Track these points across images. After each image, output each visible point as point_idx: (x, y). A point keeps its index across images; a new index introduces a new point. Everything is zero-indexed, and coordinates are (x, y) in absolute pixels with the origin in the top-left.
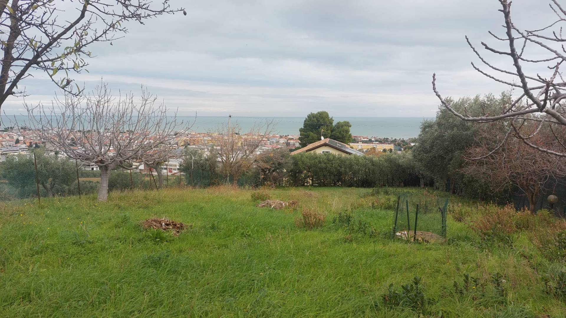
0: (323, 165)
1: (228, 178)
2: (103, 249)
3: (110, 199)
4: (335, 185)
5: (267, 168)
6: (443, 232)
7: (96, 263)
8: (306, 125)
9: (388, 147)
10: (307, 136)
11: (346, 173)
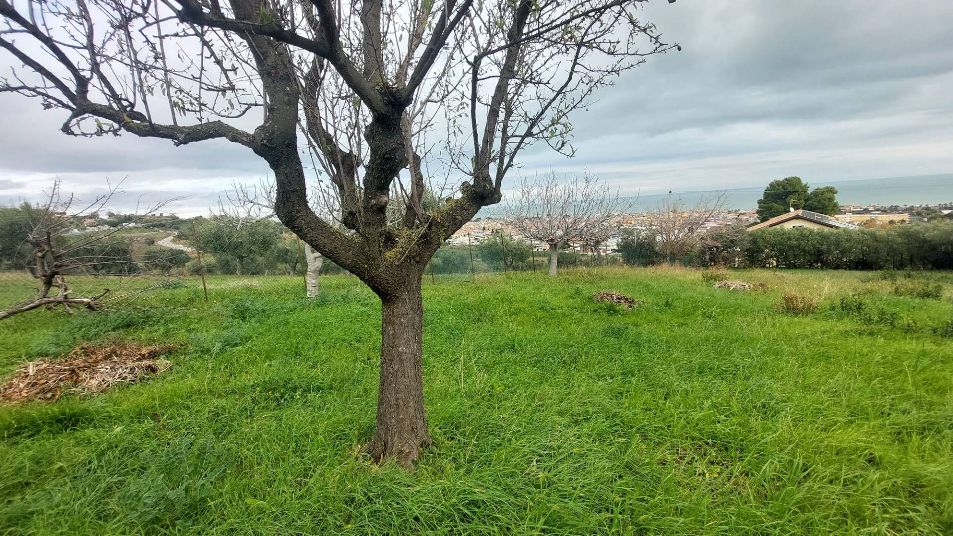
1: (668, 258)
3: (559, 274)
4: (811, 267)
5: (716, 247)
8: (767, 194)
9: (897, 217)
10: (770, 209)
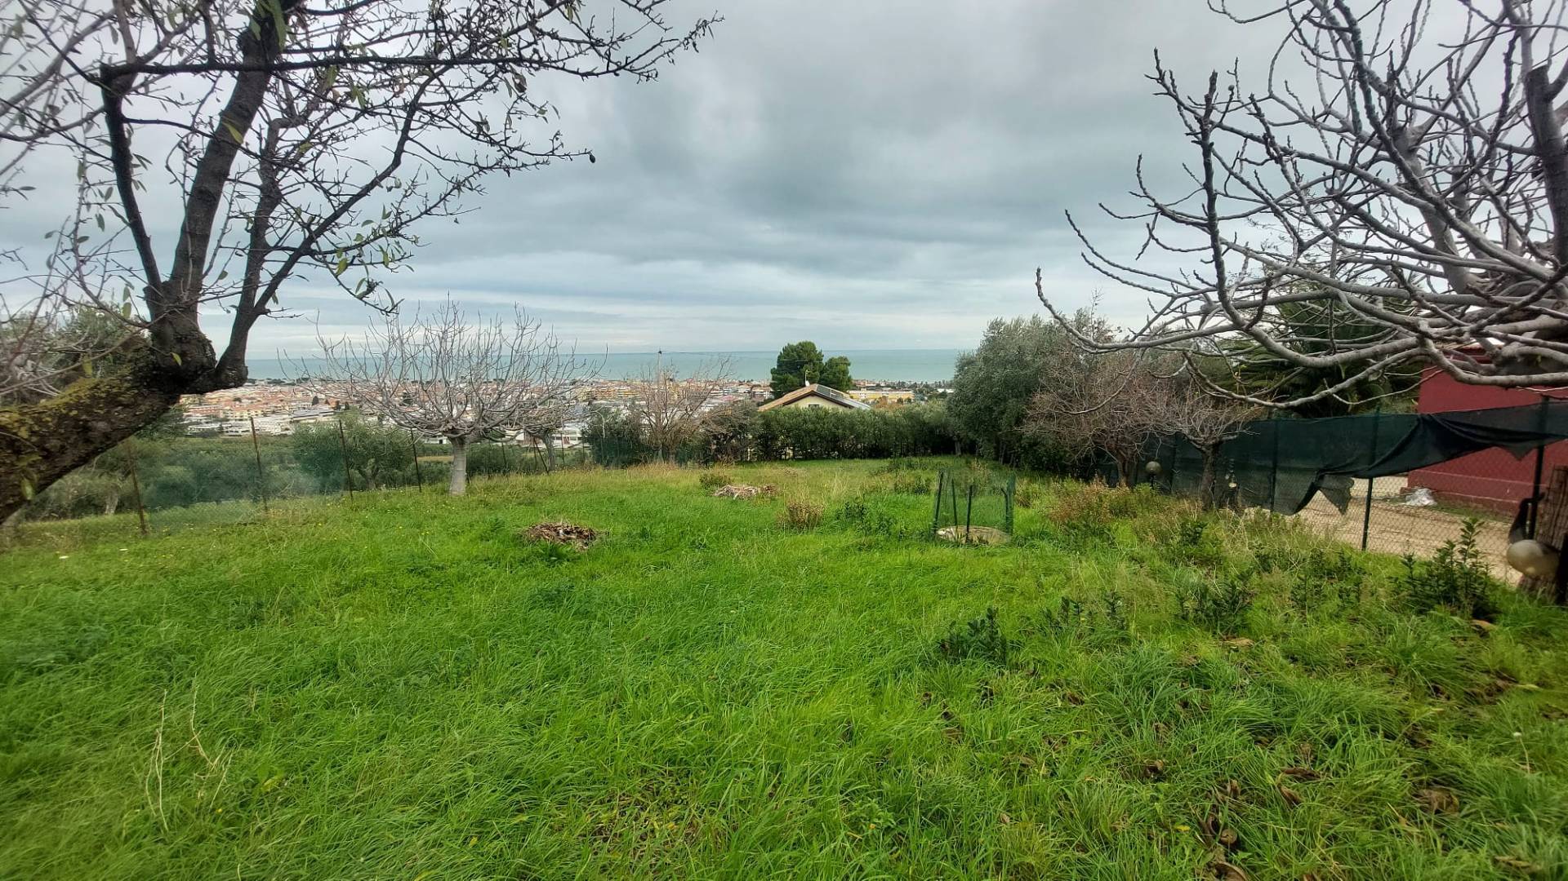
0: (810, 426)
1: (660, 452)
2: (462, 578)
3: (470, 491)
4: (829, 457)
5: (722, 433)
6: (1008, 527)
7: (450, 603)
8: (780, 363)
9: (904, 395)
10: (784, 381)
11: (845, 437)
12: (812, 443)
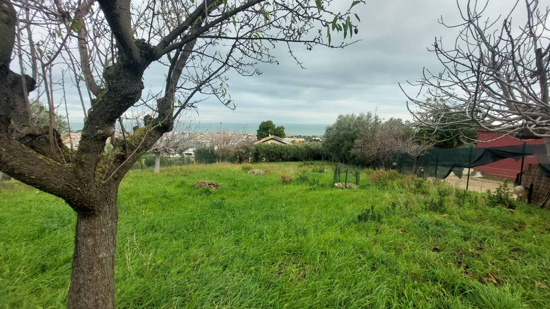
1: (221, 159)
4: (278, 161)
5: (242, 152)
6: (357, 183)
8: (260, 128)
9: (302, 140)
10: (262, 134)
11: (284, 154)
12: (273, 156)
